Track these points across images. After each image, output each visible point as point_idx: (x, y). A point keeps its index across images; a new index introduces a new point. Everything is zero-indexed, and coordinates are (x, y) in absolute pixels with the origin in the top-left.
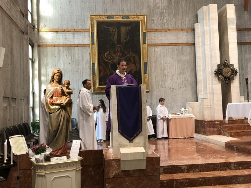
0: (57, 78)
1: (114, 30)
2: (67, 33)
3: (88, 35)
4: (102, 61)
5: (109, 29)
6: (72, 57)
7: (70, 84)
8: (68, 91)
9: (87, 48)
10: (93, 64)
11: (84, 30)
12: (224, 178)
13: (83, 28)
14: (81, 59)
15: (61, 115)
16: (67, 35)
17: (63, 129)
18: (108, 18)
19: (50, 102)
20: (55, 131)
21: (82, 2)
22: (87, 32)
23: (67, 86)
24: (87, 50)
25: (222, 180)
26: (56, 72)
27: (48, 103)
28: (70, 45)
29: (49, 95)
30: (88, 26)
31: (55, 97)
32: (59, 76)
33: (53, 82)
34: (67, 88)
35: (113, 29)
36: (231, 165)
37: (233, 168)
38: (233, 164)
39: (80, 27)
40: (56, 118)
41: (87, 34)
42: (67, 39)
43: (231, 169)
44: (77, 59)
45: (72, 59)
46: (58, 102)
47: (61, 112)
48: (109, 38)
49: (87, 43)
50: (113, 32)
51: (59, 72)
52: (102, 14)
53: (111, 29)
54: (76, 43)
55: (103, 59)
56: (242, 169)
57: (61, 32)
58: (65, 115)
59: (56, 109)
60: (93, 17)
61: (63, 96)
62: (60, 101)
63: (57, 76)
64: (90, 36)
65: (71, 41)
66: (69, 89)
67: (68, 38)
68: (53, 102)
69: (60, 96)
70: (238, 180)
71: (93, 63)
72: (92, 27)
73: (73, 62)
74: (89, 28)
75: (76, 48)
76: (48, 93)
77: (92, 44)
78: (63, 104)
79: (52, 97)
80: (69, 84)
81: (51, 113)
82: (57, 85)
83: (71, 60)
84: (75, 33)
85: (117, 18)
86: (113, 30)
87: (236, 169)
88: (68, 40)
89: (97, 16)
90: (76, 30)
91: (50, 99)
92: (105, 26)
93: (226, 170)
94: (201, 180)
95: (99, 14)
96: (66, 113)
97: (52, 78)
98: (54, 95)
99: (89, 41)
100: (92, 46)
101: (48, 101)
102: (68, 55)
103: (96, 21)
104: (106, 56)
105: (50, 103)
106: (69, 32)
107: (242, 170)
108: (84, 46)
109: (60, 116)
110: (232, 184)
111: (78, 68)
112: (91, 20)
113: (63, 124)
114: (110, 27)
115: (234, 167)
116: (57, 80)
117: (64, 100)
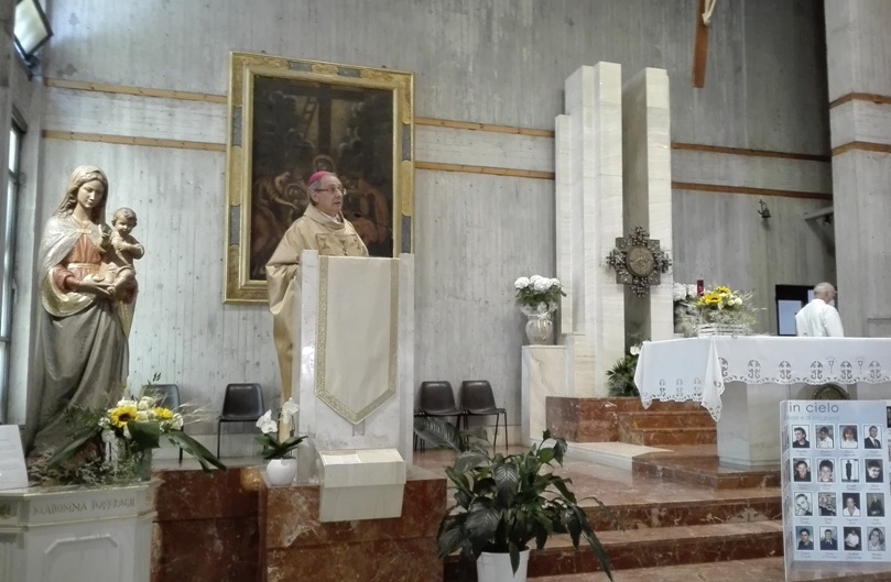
0: (88, 197)
1: (310, 108)
2: (148, 100)
3: (220, 113)
4: (266, 202)
5: (293, 101)
6: (162, 179)
7: (135, 224)
8: (126, 245)
9: (217, 154)
10: (231, 206)
11: (206, 98)
12: (630, 548)
13: (205, 90)
14: (192, 187)
15: (94, 326)
16: (148, 106)
17: (98, 375)
18: (290, 68)
19: (56, 278)
20: (68, 380)
21: (208, 6)
22: (219, 106)
23: (125, 227)
24: (215, 162)
25: (626, 554)
26: (88, 177)
27: (51, 280)
28: (156, 140)
29: (54, 255)
30: (224, 85)
31: (76, 262)
32: (97, 192)
33: (70, 211)
34: (125, 235)
35: (308, 102)
36: (650, 513)
37: (655, 521)
38: (655, 511)
39: (194, 86)
40: (75, 337)
41: (217, 110)
42: (148, 121)
43: (649, 524)
44: (178, 188)
45: (159, 186)
46: (88, 279)
47: (97, 317)
48: (292, 130)
49: (214, 141)
50: (305, 112)
51: (100, 177)
52: (271, 52)
53: (300, 103)
54: (178, 137)
55: (266, 196)
56: (680, 524)
57: (128, 96)
58: (108, 329)
59: (77, 304)
60: (242, 58)
61: (108, 263)
62: (96, 278)
63: (90, 190)
64: (226, 118)
65: (160, 127)
66: (132, 241)
67: (150, 118)
68: (70, 279)
69: (95, 260)
70: (671, 554)
71: (234, 204)
72: (237, 89)
73: (162, 199)
74: (227, 92)
75: (178, 152)
76: (50, 249)
77: (233, 145)
78: (105, 287)
79: (64, 263)
80: (131, 221)
81: (58, 319)
82: (87, 222)
83: (158, 190)
84: (177, 103)
85: (320, 70)
86: (306, 106)
87: (663, 526)
88: (151, 125)
89: (256, 57)
90: (179, 95)
91: (56, 269)
92: (280, 92)
93: (636, 527)
94: (565, 554)
95: (263, 52)
96: (113, 323)
97: (71, 198)
98: (75, 257)
99: (223, 134)
100: (232, 151)
101: (51, 273)
102: (146, 171)
103: (251, 72)
104: (277, 184)
105: (57, 283)
106: (156, 100)
107: (679, 528)
108: (204, 147)
109: (93, 331)
110: (654, 565)
111: (180, 220)
112: (235, 69)
113: (100, 360)
114: (294, 97)
115: (660, 518)
116: (87, 206)
117: (109, 276)
